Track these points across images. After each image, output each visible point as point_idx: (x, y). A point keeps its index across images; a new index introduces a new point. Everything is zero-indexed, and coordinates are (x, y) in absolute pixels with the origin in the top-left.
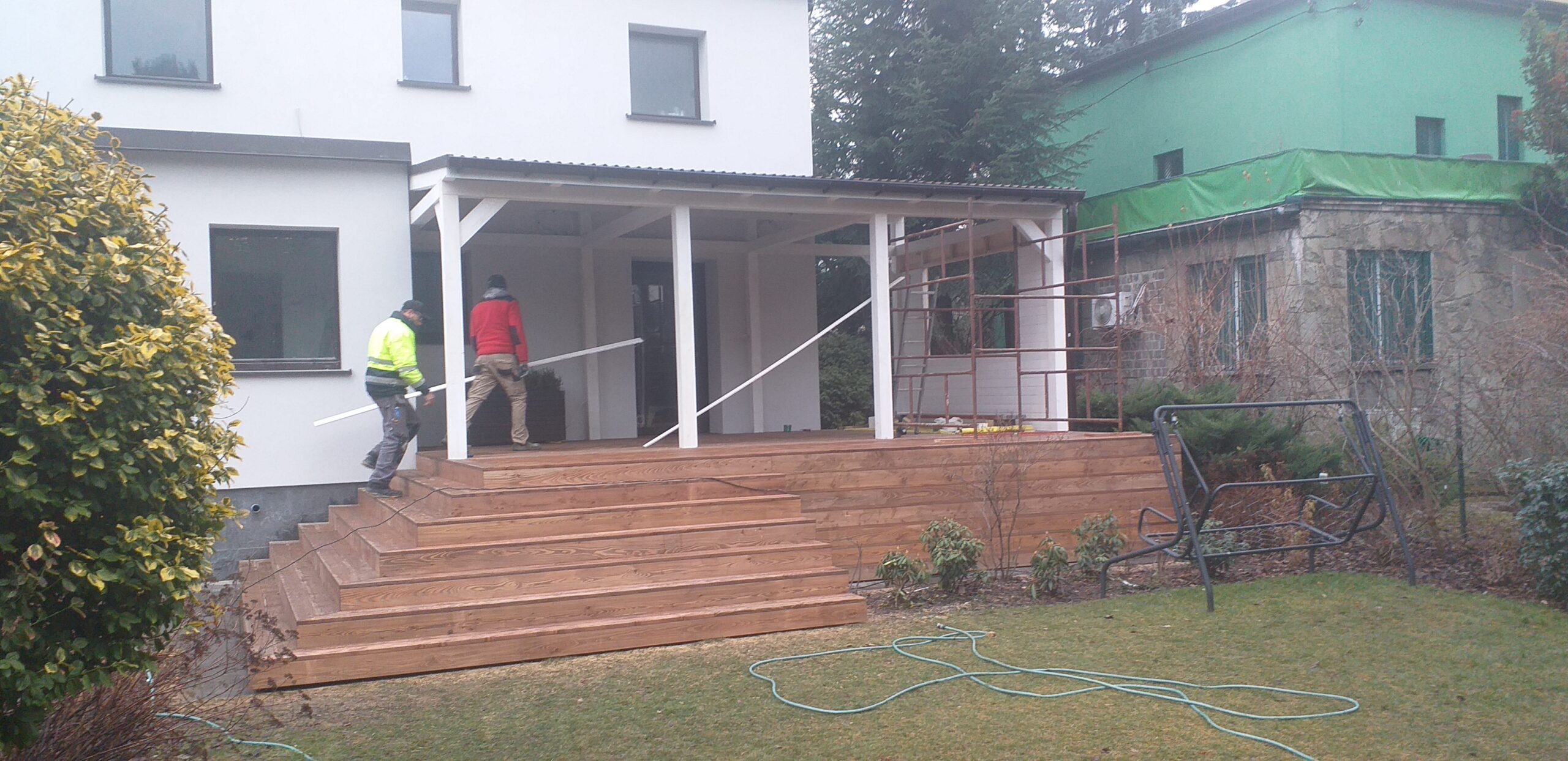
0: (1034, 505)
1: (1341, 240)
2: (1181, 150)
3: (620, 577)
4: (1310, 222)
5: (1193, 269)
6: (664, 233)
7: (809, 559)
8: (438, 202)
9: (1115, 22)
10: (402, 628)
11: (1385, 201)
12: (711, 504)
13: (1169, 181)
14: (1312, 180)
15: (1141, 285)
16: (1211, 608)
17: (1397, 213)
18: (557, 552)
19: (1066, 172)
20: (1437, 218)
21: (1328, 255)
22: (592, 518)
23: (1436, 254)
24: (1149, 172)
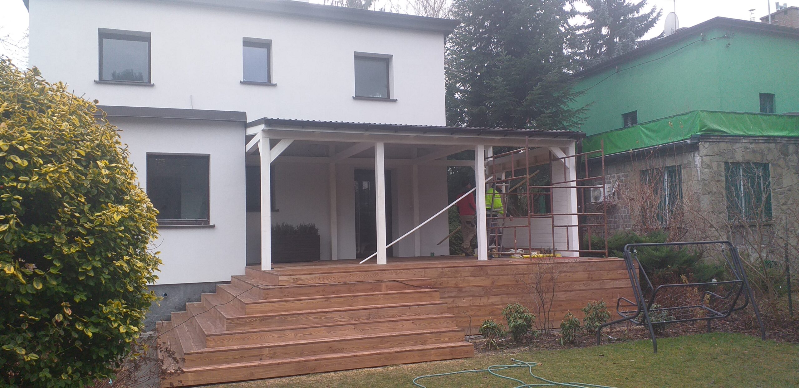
0: (562, 296)
1: (721, 157)
2: (636, 111)
3: (346, 331)
4: (704, 148)
5: (643, 172)
6: (371, 155)
7: (444, 323)
8: (259, 141)
9: (601, 46)
10: (237, 357)
11: (744, 137)
12: (393, 294)
13: (630, 127)
14: (705, 126)
15: (616, 181)
16: (656, 351)
17: (751, 143)
18: (315, 318)
19: (576, 123)
20: (772, 146)
21: (714, 165)
22: (333, 300)
23: (772, 164)
24: (620, 122)
